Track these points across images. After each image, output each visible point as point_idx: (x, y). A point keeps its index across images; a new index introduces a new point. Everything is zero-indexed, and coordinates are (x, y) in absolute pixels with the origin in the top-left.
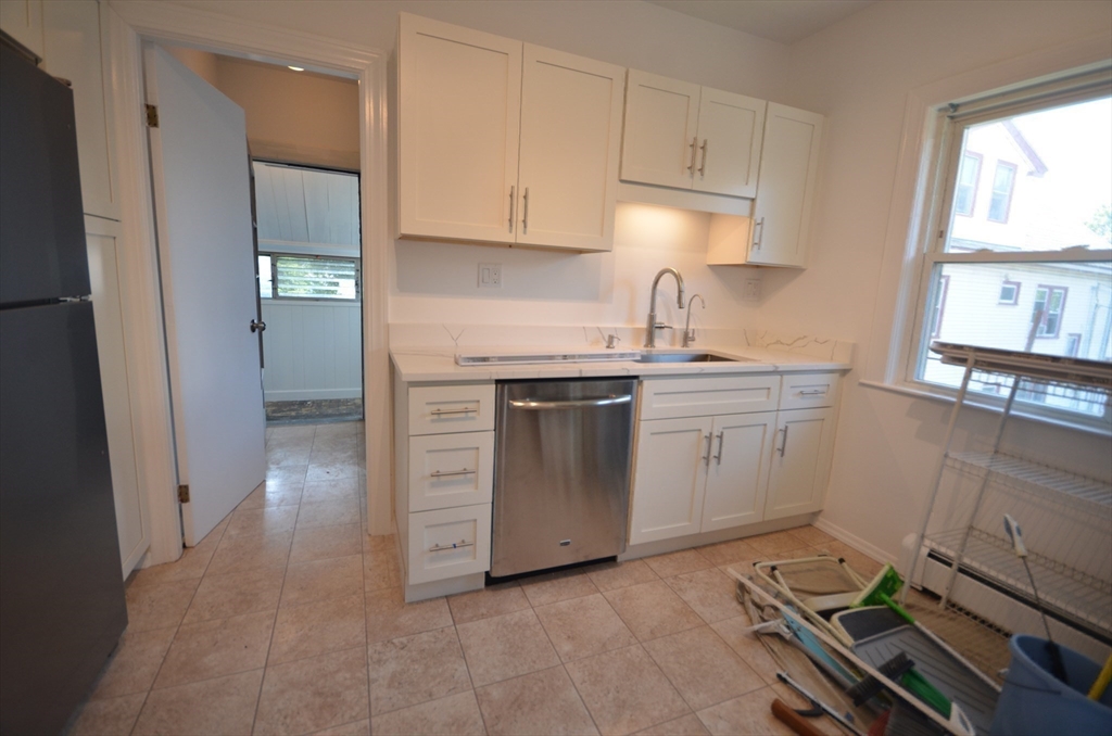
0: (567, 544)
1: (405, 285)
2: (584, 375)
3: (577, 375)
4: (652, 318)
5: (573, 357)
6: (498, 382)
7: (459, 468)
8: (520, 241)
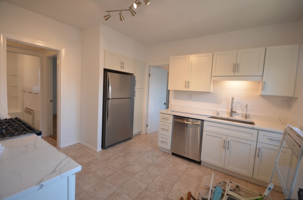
0: (185, 152)
1: (175, 98)
2: (188, 117)
3: (187, 117)
4: (232, 109)
5: (192, 114)
6: (174, 115)
7: (166, 129)
8: (187, 90)
